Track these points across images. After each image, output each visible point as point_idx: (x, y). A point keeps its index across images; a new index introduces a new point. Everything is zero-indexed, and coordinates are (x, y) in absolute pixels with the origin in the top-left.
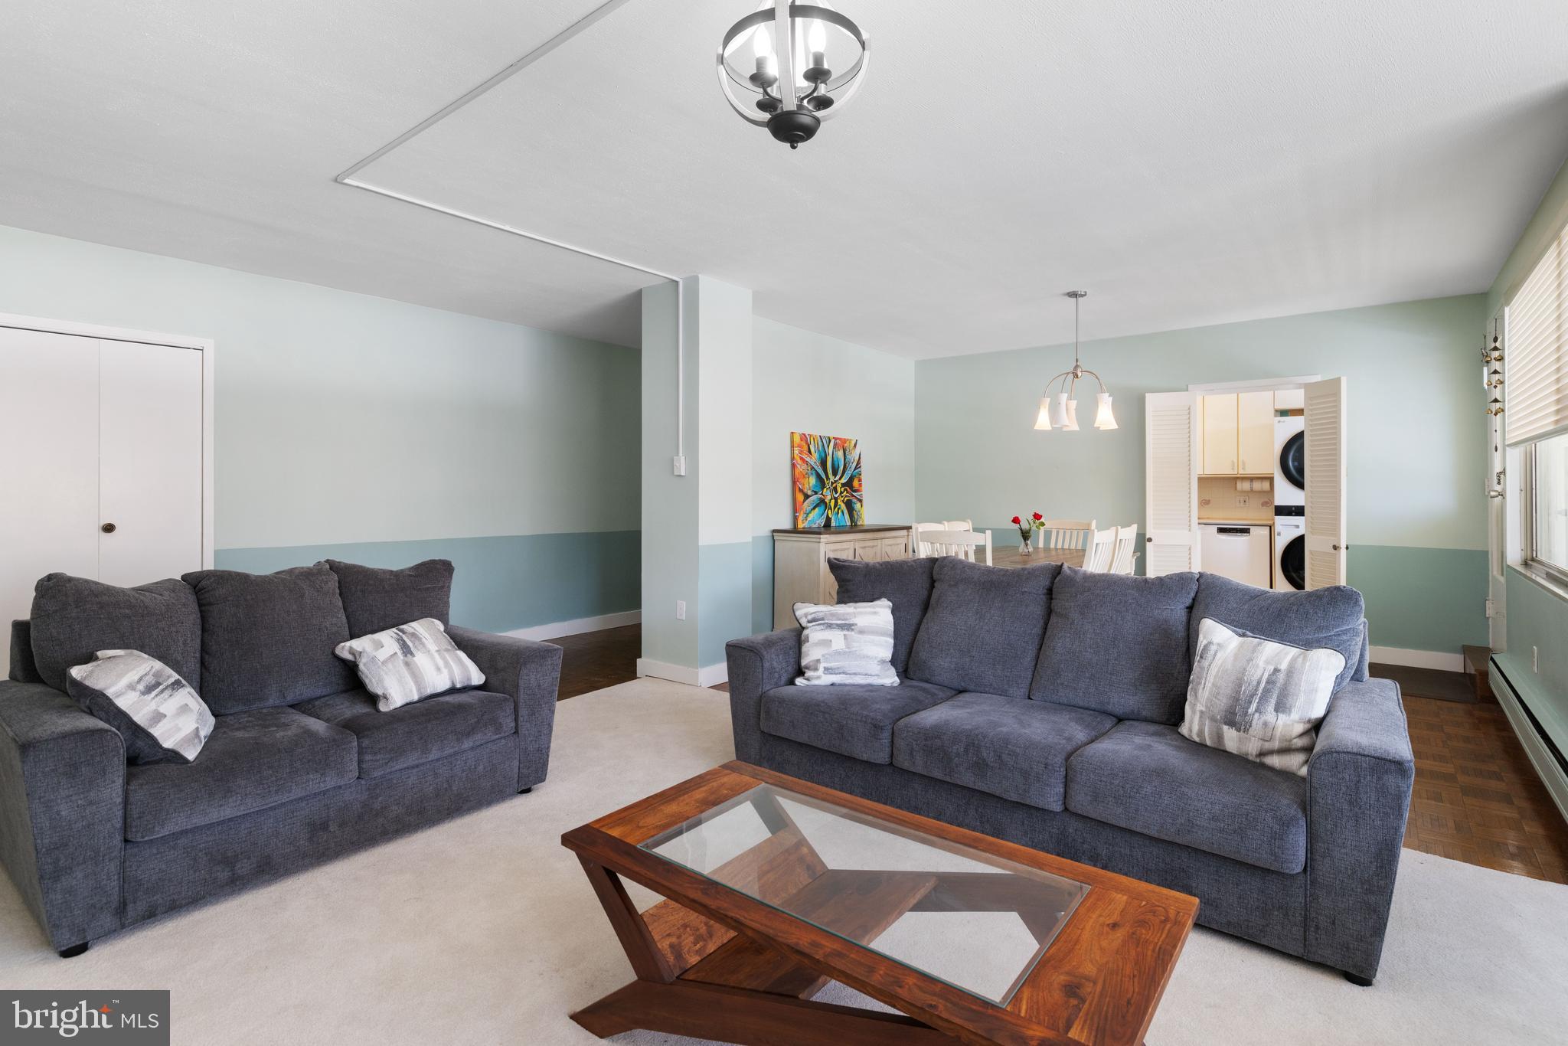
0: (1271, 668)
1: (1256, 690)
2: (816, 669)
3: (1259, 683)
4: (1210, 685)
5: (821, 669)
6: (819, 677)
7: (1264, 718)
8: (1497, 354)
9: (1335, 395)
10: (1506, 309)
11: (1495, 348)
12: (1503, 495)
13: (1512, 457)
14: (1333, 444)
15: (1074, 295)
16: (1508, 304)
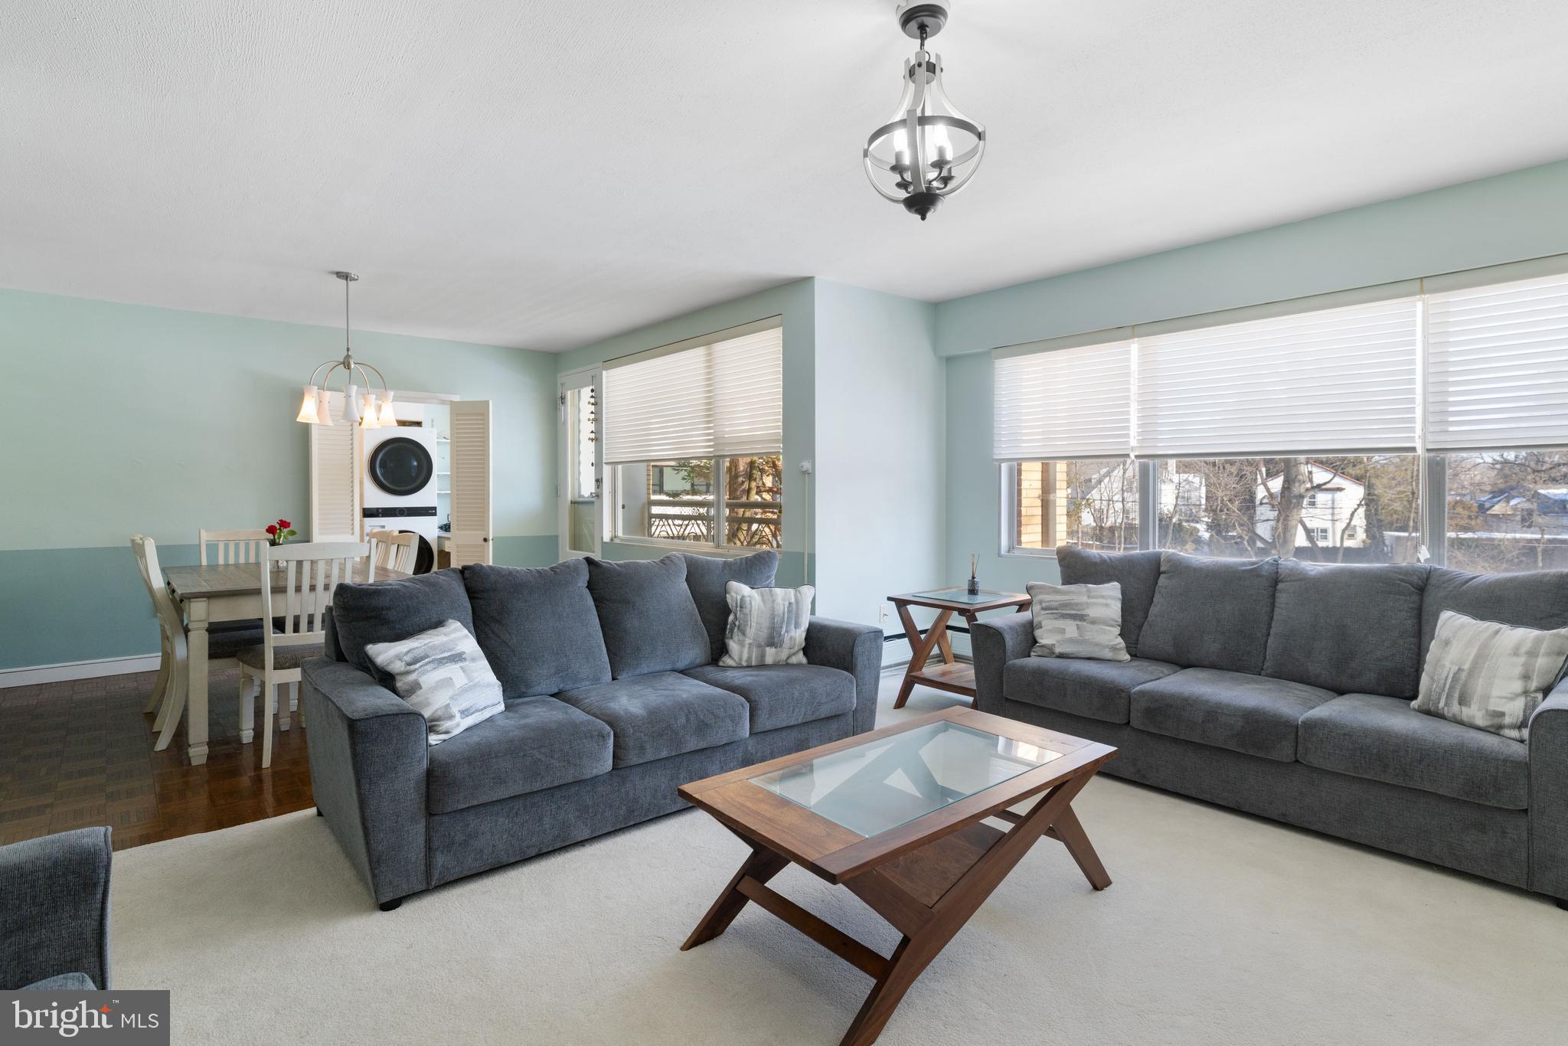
0: (787, 603)
1: (783, 618)
2: (451, 717)
3: (784, 614)
4: (755, 624)
5: (458, 715)
6: (458, 725)
7: (790, 635)
8: (592, 400)
9: (483, 415)
10: (604, 373)
11: (592, 397)
12: (598, 495)
13: (607, 471)
14: (482, 455)
15: (345, 276)
16: (607, 369)
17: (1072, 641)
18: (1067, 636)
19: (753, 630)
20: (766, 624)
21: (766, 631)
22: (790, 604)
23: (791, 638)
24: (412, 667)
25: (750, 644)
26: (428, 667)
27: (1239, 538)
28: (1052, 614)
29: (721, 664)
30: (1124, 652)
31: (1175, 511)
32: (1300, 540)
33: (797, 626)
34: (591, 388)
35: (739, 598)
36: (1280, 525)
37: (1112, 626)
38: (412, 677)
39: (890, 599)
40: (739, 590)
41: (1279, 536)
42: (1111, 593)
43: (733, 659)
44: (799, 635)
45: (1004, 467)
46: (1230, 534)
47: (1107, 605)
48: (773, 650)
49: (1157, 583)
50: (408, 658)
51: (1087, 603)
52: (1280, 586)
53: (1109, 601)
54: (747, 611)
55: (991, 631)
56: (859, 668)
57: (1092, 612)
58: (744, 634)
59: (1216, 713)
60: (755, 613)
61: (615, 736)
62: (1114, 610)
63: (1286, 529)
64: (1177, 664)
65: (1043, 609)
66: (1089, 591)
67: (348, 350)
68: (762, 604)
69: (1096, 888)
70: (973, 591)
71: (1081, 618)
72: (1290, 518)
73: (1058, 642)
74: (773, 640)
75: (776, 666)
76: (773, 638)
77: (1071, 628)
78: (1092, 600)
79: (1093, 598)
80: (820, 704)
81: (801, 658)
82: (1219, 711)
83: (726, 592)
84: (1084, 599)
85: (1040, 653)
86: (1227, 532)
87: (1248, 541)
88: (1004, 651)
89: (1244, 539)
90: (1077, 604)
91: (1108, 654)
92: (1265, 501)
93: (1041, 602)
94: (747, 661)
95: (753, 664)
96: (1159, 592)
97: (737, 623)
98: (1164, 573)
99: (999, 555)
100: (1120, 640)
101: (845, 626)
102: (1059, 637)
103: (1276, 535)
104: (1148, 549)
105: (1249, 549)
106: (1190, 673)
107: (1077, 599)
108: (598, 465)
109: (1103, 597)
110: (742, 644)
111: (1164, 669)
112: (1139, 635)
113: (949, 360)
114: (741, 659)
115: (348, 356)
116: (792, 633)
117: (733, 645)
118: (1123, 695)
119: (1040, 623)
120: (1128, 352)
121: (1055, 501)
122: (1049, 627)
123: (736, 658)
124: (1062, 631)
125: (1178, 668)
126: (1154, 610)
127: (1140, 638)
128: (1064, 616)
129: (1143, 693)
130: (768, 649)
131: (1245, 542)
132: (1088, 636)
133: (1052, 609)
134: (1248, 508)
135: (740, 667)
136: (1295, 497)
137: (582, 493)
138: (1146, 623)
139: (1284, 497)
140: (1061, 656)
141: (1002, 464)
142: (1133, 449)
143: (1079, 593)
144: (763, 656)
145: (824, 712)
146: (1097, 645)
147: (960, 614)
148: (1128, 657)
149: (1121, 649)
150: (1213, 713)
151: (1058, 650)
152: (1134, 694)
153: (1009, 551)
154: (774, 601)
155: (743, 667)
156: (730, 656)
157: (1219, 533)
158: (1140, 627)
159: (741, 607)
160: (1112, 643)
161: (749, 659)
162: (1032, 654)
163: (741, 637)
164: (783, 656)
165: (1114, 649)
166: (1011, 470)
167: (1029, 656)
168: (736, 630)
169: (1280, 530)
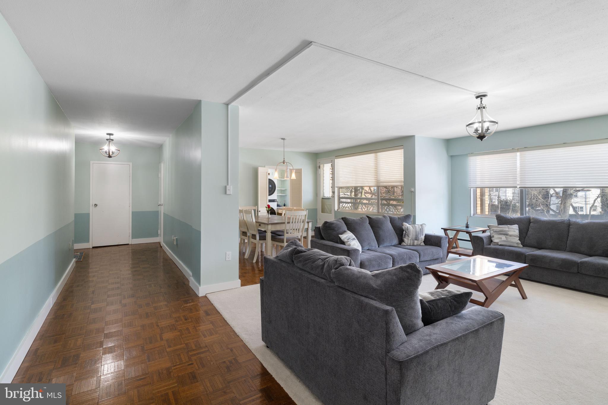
1: (419, 232)
4: (411, 234)
8: (331, 168)
9: (300, 173)
10: (336, 160)
11: (331, 167)
12: (333, 197)
13: (336, 189)
14: (299, 185)
15: (283, 139)
16: (336, 159)
17: (504, 241)
18: (502, 239)
19: (411, 236)
20: (414, 234)
21: (414, 236)
22: (420, 229)
23: (421, 238)
24: (348, 241)
25: (410, 239)
26: (351, 241)
27: (542, 210)
28: (497, 233)
29: (402, 244)
30: (521, 244)
31: (513, 199)
32: (571, 212)
33: (422, 235)
34: (331, 164)
35: (406, 227)
36: (562, 206)
37: (516, 237)
38: (349, 243)
39: (442, 229)
40: (406, 225)
41: (562, 210)
42: (515, 228)
43: (406, 243)
44: (423, 237)
45: (472, 189)
46: (537, 209)
47: (514, 231)
48: (417, 241)
49: (530, 225)
50: (347, 238)
51: (508, 231)
52: (571, 226)
53: (515, 230)
54: (409, 231)
55: (479, 238)
56: (442, 246)
57: (510, 233)
58: (409, 237)
59: (553, 260)
60: (411, 231)
61: (393, 259)
62: (517, 232)
63: (565, 207)
64: (538, 248)
65: (494, 232)
66: (508, 227)
67: (284, 159)
68: (413, 229)
69: (523, 298)
70: (467, 227)
71: (507, 235)
72: (566, 203)
73: (500, 241)
74: (416, 239)
75: (417, 245)
76: (417, 238)
77: (504, 238)
78: (510, 230)
79: (510, 229)
80: (434, 255)
81: (423, 244)
82: (554, 259)
83: (402, 225)
84: (507, 229)
85: (494, 244)
86: (536, 208)
87: (546, 212)
88: (484, 243)
89: (544, 211)
90: (505, 231)
91: (516, 245)
92: (554, 195)
93: (493, 230)
94: (410, 244)
95: (411, 245)
96: (531, 228)
97: (407, 234)
98: (531, 222)
99: (471, 216)
100: (519, 241)
101: (438, 235)
102: (500, 240)
103: (561, 209)
104: (523, 215)
105: (547, 215)
106: (543, 250)
107: (505, 229)
108: (333, 187)
109: (513, 229)
110: (408, 239)
111: (534, 249)
112: (524, 240)
113: (452, 156)
114: (408, 243)
115: (284, 160)
116: (421, 237)
117: (405, 240)
118: (523, 255)
119: (493, 236)
120: (516, 156)
121: (485, 199)
122: (496, 237)
123: (407, 243)
124: (501, 238)
125: (538, 249)
126: (529, 233)
127: (525, 241)
128: (501, 234)
129: (529, 255)
130: (415, 241)
131: (545, 212)
132: (509, 240)
133: (497, 232)
134: (546, 198)
135: (408, 245)
136: (569, 195)
137: (325, 196)
138: (527, 236)
139: (564, 195)
140: (501, 245)
141: (471, 189)
142: (518, 185)
143: (505, 228)
144: (414, 243)
145: (435, 257)
146: (512, 242)
147: (467, 233)
148: (522, 246)
149: (519, 244)
150: (552, 260)
151: (500, 244)
152: (527, 255)
153: (473, 215)
154: (416, 228)
155: (408, 246)
156: (405, 243)
157: (532, 208)
158: (525, 238)
159: (407, 230)
160: (517, 242)
161: (410, 243)
162: (491, 244)
163: (408, 238)
164: (419, 243)
165: (517, 243)
166: (474, 190)
167: (490, 245)
168: (406, 236)
169: (562, 208)
